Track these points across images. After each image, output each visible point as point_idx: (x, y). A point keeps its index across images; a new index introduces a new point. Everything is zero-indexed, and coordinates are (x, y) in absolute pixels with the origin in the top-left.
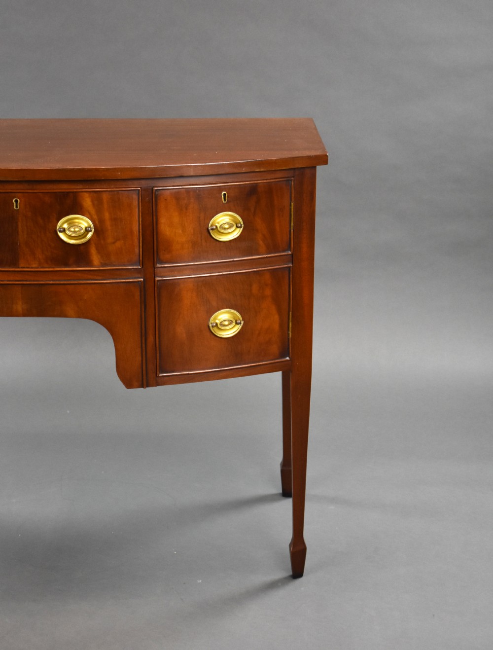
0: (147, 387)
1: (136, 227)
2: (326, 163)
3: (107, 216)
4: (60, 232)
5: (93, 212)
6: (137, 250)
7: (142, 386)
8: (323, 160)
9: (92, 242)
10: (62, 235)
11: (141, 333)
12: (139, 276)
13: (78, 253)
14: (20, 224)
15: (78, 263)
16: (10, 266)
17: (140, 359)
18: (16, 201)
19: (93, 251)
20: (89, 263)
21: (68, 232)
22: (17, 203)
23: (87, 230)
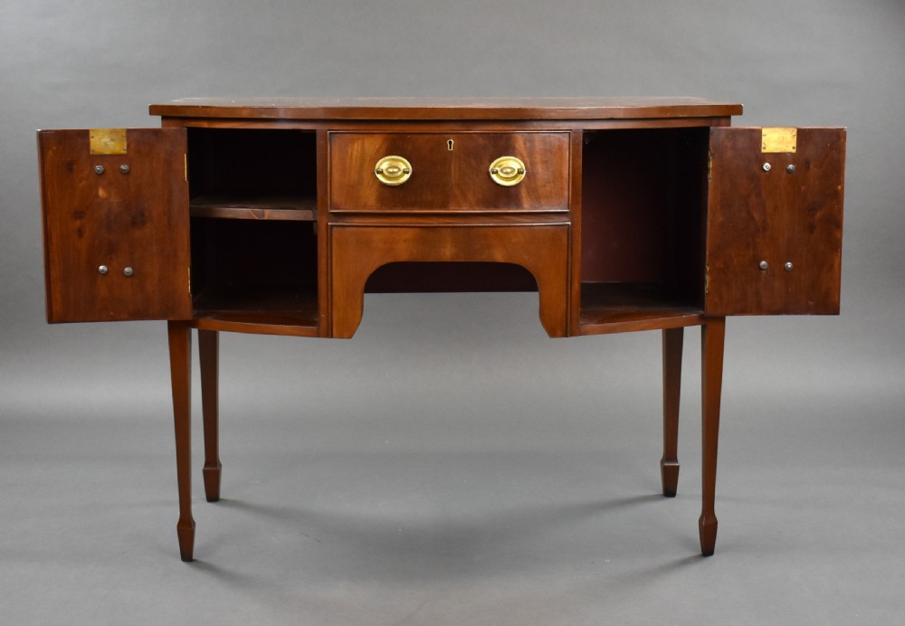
0: (571, 336)
1: (565, 172)
2: (741, 114)
3: (538, 158)
4: (493, 173)
5: (525, 155)
6: (566, 193)
7: (566, 335)
8: (737, 110)
9: (523, 185)
10: (494, 177)
11: (567, 278)
12: (567, 219)
13: (509, 194)
14: (453, 166)
15: (508, 205)
16: (440, 209)
17: (564, 305)
18: (450, 142)
19: (524, 192)
20: (519, 205)
21: (500, 173)
22: (452, 144)
23: (520, 172)
